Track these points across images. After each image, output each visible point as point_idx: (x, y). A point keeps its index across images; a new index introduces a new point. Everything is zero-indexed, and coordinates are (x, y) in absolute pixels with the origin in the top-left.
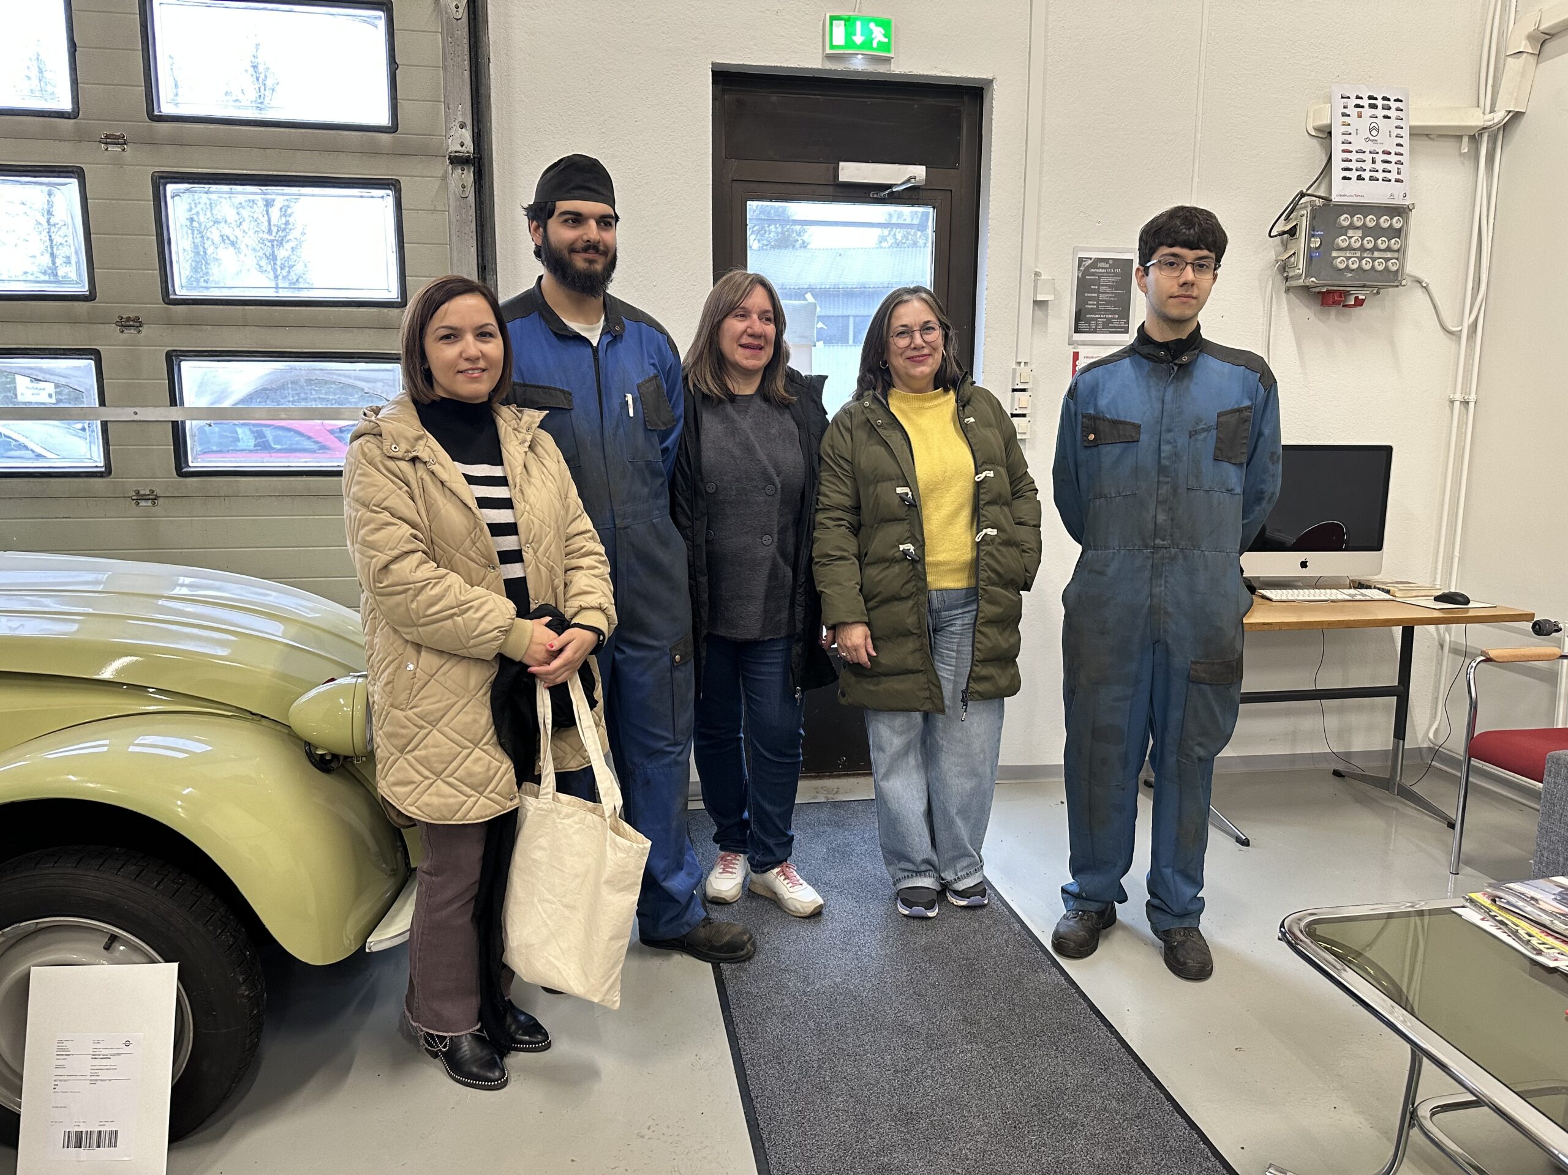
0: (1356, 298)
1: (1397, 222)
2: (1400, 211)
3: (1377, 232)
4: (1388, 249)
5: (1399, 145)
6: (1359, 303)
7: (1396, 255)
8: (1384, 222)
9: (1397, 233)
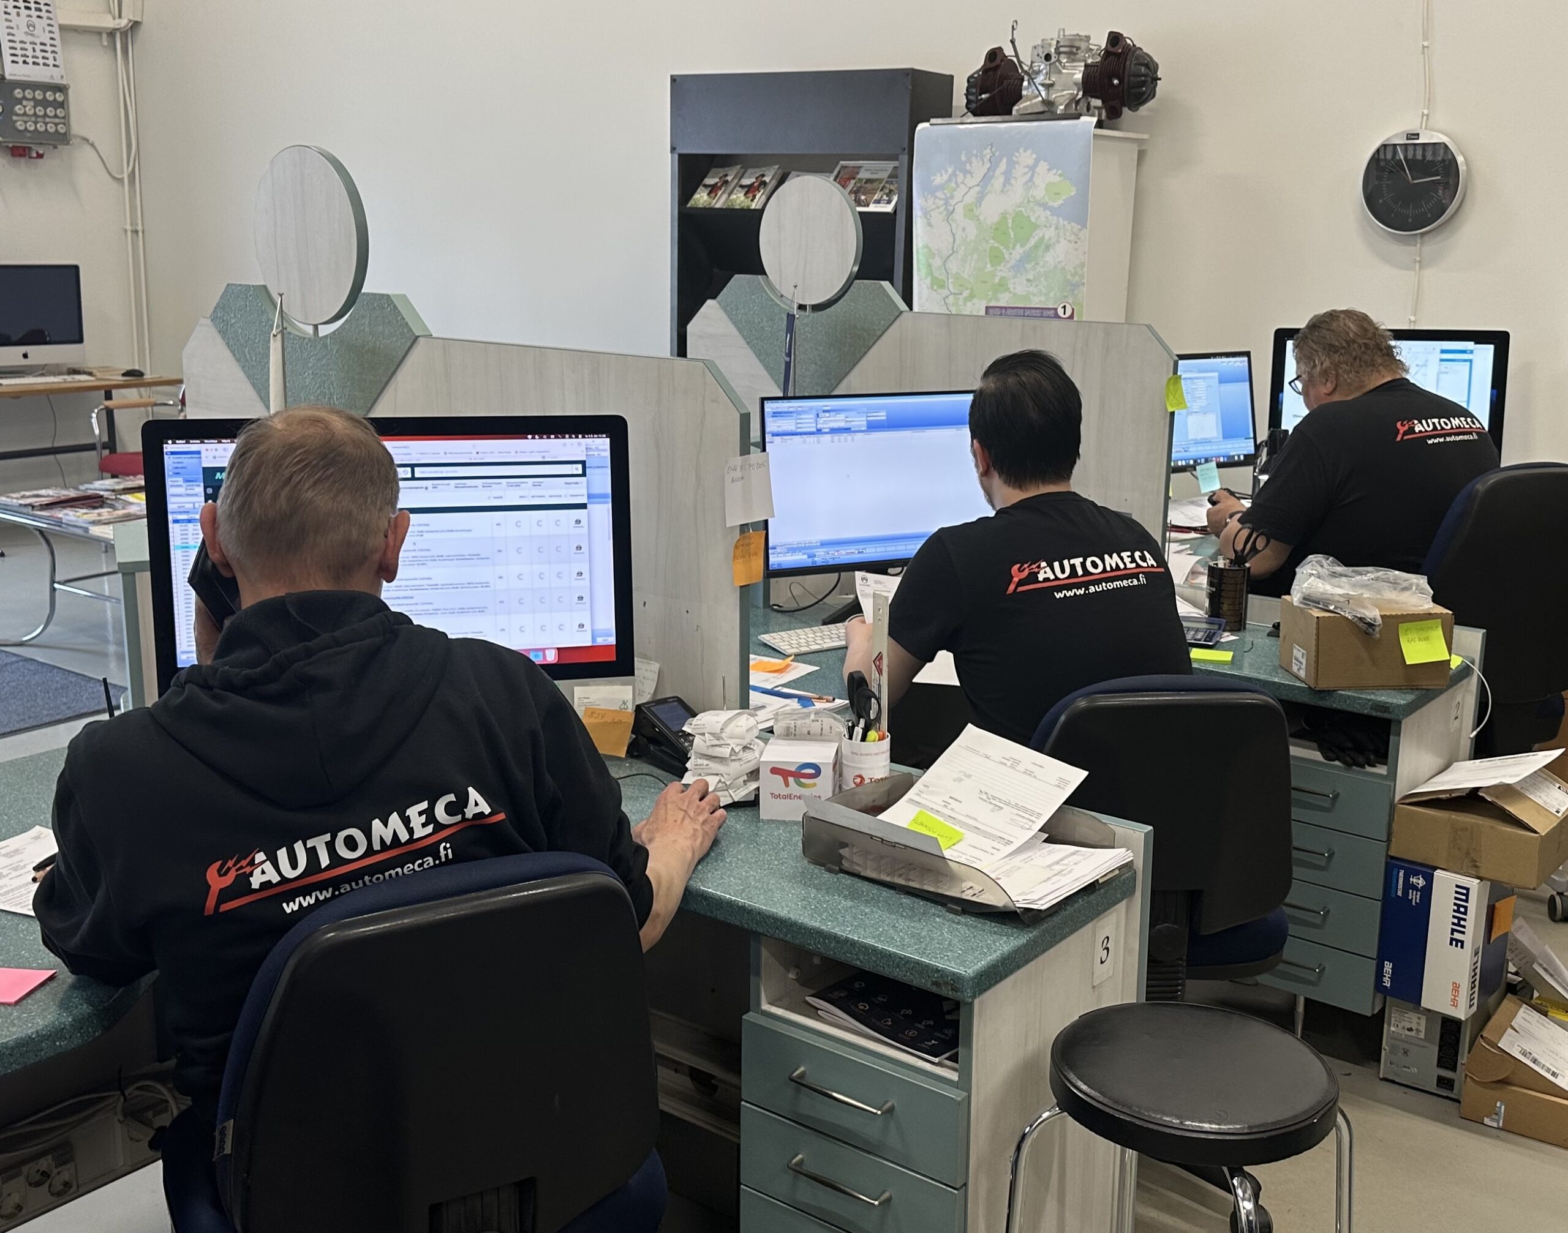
0: (37, 153)
1: (59, 97)
2: (61, 89)
3: (45, 103)
4: (56, 116)
5: (52, 39)
6: (40, 156)
7: (62, 121)
8: (49, 96)
9: (62, 105)
